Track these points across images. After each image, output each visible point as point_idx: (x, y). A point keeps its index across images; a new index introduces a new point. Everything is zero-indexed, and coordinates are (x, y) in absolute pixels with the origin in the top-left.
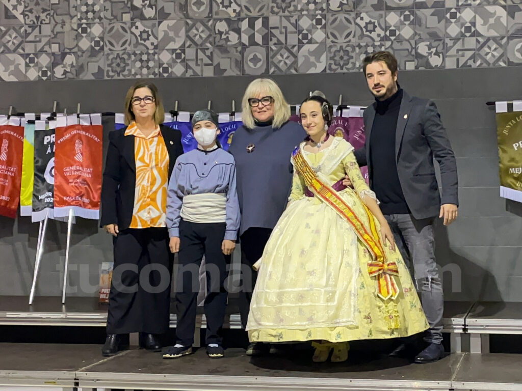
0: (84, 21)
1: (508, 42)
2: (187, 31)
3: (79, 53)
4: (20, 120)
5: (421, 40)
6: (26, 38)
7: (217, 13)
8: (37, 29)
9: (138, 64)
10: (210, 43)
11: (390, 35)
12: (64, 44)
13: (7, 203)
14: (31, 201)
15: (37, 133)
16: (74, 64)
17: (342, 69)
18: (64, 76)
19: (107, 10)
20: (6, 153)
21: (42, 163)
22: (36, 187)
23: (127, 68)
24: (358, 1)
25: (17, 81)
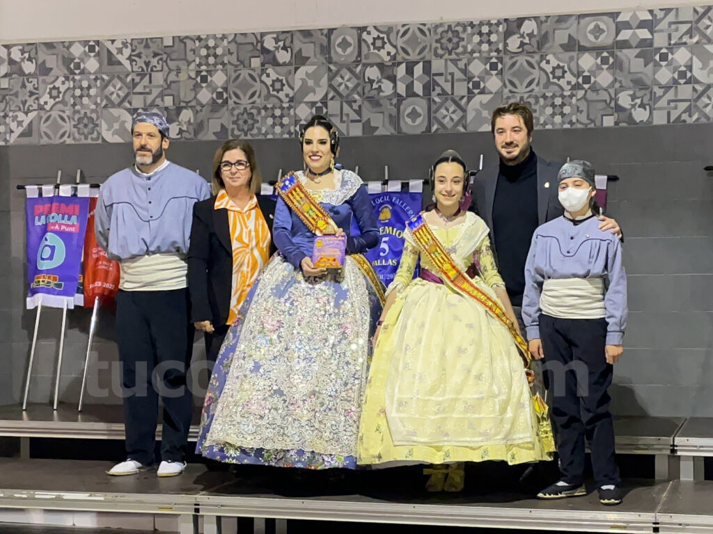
2: (331, 79)
3: (197, 107)
5: (622, 88)
6: (133, 89)
7: (367, 57)
8: (148, 76)
9: (270, 121)
10: (358, 94)
11: (584, 82)
12: (179, 97)
13: (111, 292)
16: (192, 121)
18: (179, 136)
19: (231, 53)
23: (256, 125)
24: (543, 40)
25: (123, 142)
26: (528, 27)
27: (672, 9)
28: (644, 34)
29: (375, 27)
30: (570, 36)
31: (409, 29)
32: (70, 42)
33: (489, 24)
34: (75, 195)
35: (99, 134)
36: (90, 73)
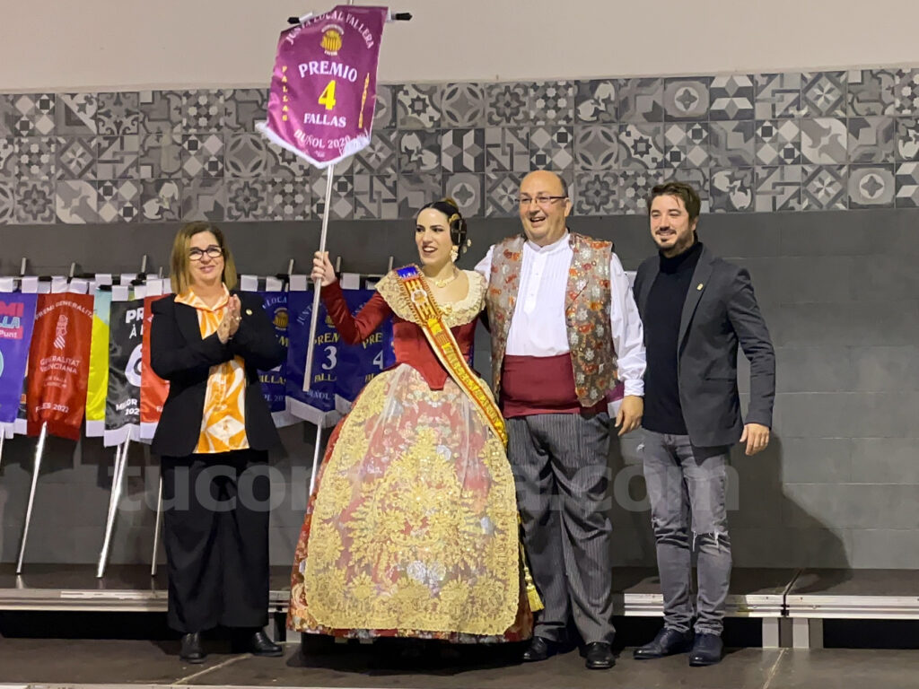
0: (192, 131)
1: (848, 174)
3: (183, 180)
4: (88, 284)
5: (718, 167)
6: (99, 156)
7: (403, 122)
8: (119, 139)
9: (279, 199)
10: (393, 167)
11: (672, 160)
12: (159, 165)
13: (64, 415)
14: (103, 412)
15: (115, 306)
16: (176, 198)
17: (598, 209)
18: (159, 217)
19: (230, 114)
20: (65, 337)
21: (122, 353)
22: (111, 390)
23: (260, 204)
24: (622, 107)
25: (84, 222)
26: (604, 91)
27: (775, 75)
28: (743, 104)
29: (415, 86)
30: (655, 104)
31: (457, 89)
32: (15, 96)
33: (556, 86)
34: (18, 291)
35: (52, 212)
36: (43, 135)
